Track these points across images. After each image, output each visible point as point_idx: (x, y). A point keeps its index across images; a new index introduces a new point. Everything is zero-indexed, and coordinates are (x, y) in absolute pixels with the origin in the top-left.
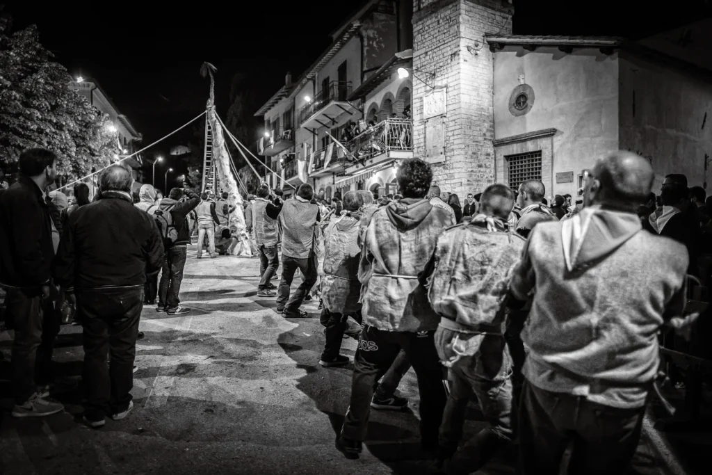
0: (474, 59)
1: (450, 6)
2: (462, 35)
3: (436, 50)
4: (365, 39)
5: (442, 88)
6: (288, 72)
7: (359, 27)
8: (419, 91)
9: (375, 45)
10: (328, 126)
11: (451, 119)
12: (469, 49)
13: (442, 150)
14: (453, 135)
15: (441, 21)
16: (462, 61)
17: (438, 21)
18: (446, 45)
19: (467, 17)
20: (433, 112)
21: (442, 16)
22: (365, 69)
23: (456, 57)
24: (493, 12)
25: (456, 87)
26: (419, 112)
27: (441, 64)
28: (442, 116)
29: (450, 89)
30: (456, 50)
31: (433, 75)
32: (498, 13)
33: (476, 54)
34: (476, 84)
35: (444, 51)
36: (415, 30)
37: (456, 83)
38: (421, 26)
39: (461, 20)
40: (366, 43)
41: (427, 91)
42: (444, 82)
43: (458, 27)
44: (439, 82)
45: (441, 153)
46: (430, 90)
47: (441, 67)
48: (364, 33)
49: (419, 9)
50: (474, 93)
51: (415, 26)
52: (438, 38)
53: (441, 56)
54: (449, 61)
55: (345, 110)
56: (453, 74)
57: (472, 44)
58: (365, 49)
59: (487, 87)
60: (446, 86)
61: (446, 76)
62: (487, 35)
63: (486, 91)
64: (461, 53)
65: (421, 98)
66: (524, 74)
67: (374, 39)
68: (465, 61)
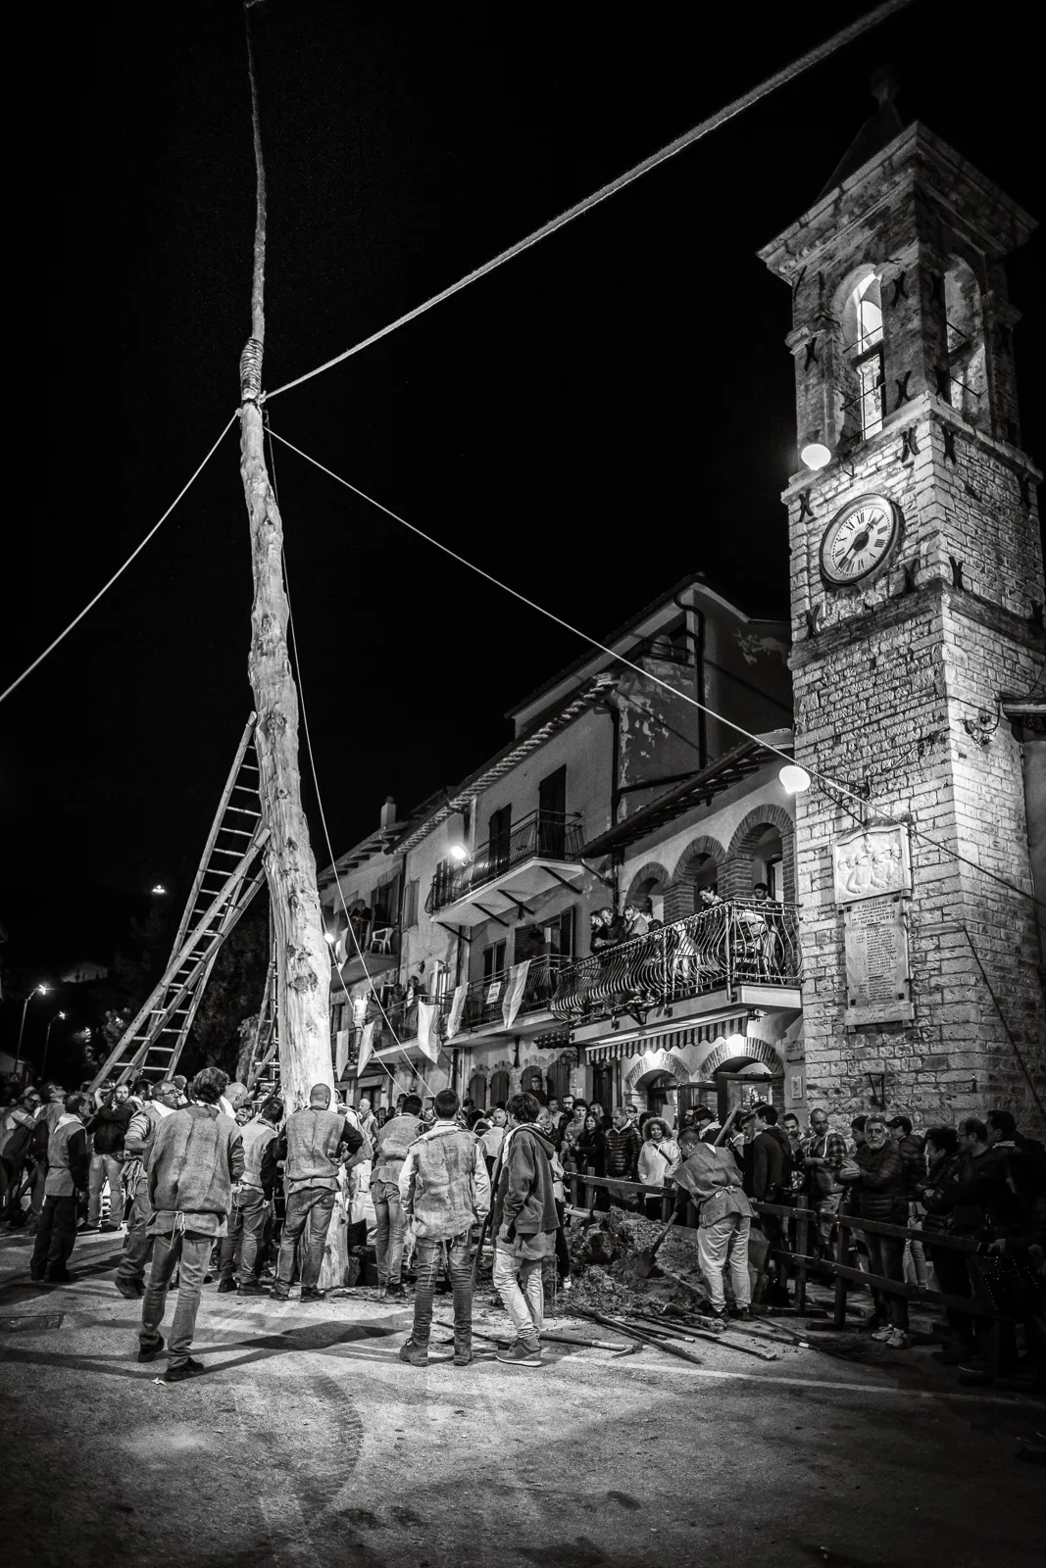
0: (981, 756)
1: (909, 625)
2: (951, 691)
3: (868, 730)
4: (624, 717)
5: (890, 822)
6: (390, 798)
7: (608, 688)
8: (817, 832)
9: (646, 730)
10: (505, 920)
11: (928, 904)
12: (968, 728)
13: (902, 988)
14: (938, 948)
15: (881, 660)
16: (954, 755)
17: (873, 661)
18: (901, 717)
19: (958, 652)
20: (867, 885)
21: (884, 647)
22: (623, 783)
23: (937, 746)
24: (1012, 645)
25: (940, 822)
26: (818, 884)
27: (889, 763)
28: (897, 896)
29: (921, 827)
30: (935, 727)
31: (865, 791)
32: (1024, 650)
33: (985, 742)
34: (989, 818)
35: (895, 730)
36: (796, 684)
37: (940, 810)
38: (818, 675)
39: (945, 655)
40: (625, 725)
41: (843, 833)
42: (900, 809)
43: (940, 673)
44: (881, 807)
45: (901, 997)
46: (854, 830)
47: (888, 771)
48: (622, 703)
49: (812, 634)
50: (988, 840)
51: (796, 674)
52: (873, 701)
53: (886, 745)
54: (913, 756)
55: (564, 882)
56: (926, 787)
57: (973, 715)
58: (624, 738)
59: (1013, 825)
60: (907, 819)
61: (905, 793)
62: (1004, 698)
63: (1013, 837)
64: (952, 734)
65: (824, 849)
67: (645, 716)
68: (961, 755)
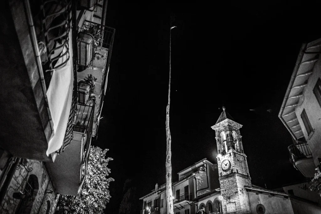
0: (243, 195)
1: (232, 177)
2: (238, 186)
3: (229, 190)
4: (197, 179)
5: (233, 203)
6: (157, 184)
7: (195, 175)
8: (224, 203)
9: (200, 182)
10: (180, 208)
12: (241, 191)
15: (230, 181)
16: (239, 195)
17: (229, 181)
18: (232, 189)
19: (239, 181)
20: (231, 211)
21: (230, 179)
22: (198, 190)
23: (237, 193)
24: (245, 179)
25: (238, 203)
26: (225, 210)
27: (232, 195)
28: (235, 213)
29: (236, 204)
30: (237, 191)
31: (229, 198)
32: (247, 179)
33: (243, 193)
34: (244, 203)
35: (232, 190)
36: (220, 182)
37: (238, 202)
38: (222, 181)
39: (237, 182)
40: (197, 181)
41: (228, 203)
42: (234, 201)
43: (236, 184)
44: (232, 200)
46: (229, 203)
47: (232, 196)
48: (197, 178)
49: (221, 176)
50: (244, 206)
51: (220, 181)
52: (229, 186)
53: (231, 192)
54: (235, 194)
55: (189, 204)
56: (236, 198)
57: (241, 189)
58: (197, 183)
59: (248, 203)
60: (235, 202)
61: (234, 199)
62: (245, 186)
63: (248, 205)
64: (239, 192)
65: (225, 205)
66: (260, 200)
67: (200, 180)
68: (240, 195)
